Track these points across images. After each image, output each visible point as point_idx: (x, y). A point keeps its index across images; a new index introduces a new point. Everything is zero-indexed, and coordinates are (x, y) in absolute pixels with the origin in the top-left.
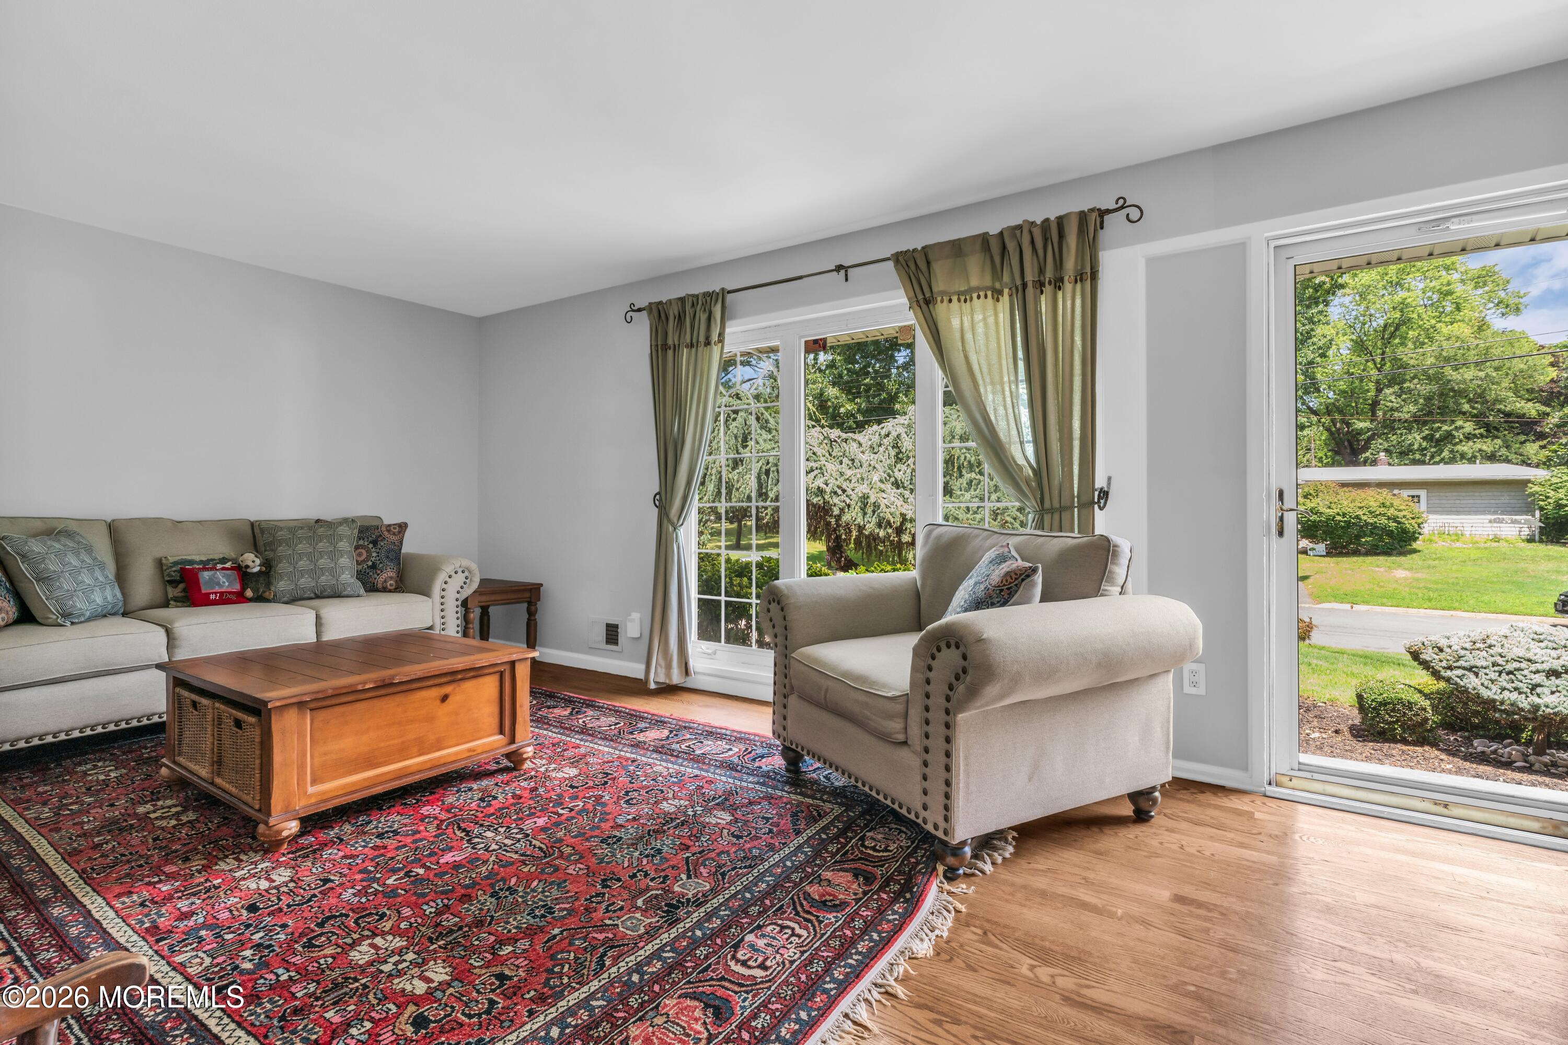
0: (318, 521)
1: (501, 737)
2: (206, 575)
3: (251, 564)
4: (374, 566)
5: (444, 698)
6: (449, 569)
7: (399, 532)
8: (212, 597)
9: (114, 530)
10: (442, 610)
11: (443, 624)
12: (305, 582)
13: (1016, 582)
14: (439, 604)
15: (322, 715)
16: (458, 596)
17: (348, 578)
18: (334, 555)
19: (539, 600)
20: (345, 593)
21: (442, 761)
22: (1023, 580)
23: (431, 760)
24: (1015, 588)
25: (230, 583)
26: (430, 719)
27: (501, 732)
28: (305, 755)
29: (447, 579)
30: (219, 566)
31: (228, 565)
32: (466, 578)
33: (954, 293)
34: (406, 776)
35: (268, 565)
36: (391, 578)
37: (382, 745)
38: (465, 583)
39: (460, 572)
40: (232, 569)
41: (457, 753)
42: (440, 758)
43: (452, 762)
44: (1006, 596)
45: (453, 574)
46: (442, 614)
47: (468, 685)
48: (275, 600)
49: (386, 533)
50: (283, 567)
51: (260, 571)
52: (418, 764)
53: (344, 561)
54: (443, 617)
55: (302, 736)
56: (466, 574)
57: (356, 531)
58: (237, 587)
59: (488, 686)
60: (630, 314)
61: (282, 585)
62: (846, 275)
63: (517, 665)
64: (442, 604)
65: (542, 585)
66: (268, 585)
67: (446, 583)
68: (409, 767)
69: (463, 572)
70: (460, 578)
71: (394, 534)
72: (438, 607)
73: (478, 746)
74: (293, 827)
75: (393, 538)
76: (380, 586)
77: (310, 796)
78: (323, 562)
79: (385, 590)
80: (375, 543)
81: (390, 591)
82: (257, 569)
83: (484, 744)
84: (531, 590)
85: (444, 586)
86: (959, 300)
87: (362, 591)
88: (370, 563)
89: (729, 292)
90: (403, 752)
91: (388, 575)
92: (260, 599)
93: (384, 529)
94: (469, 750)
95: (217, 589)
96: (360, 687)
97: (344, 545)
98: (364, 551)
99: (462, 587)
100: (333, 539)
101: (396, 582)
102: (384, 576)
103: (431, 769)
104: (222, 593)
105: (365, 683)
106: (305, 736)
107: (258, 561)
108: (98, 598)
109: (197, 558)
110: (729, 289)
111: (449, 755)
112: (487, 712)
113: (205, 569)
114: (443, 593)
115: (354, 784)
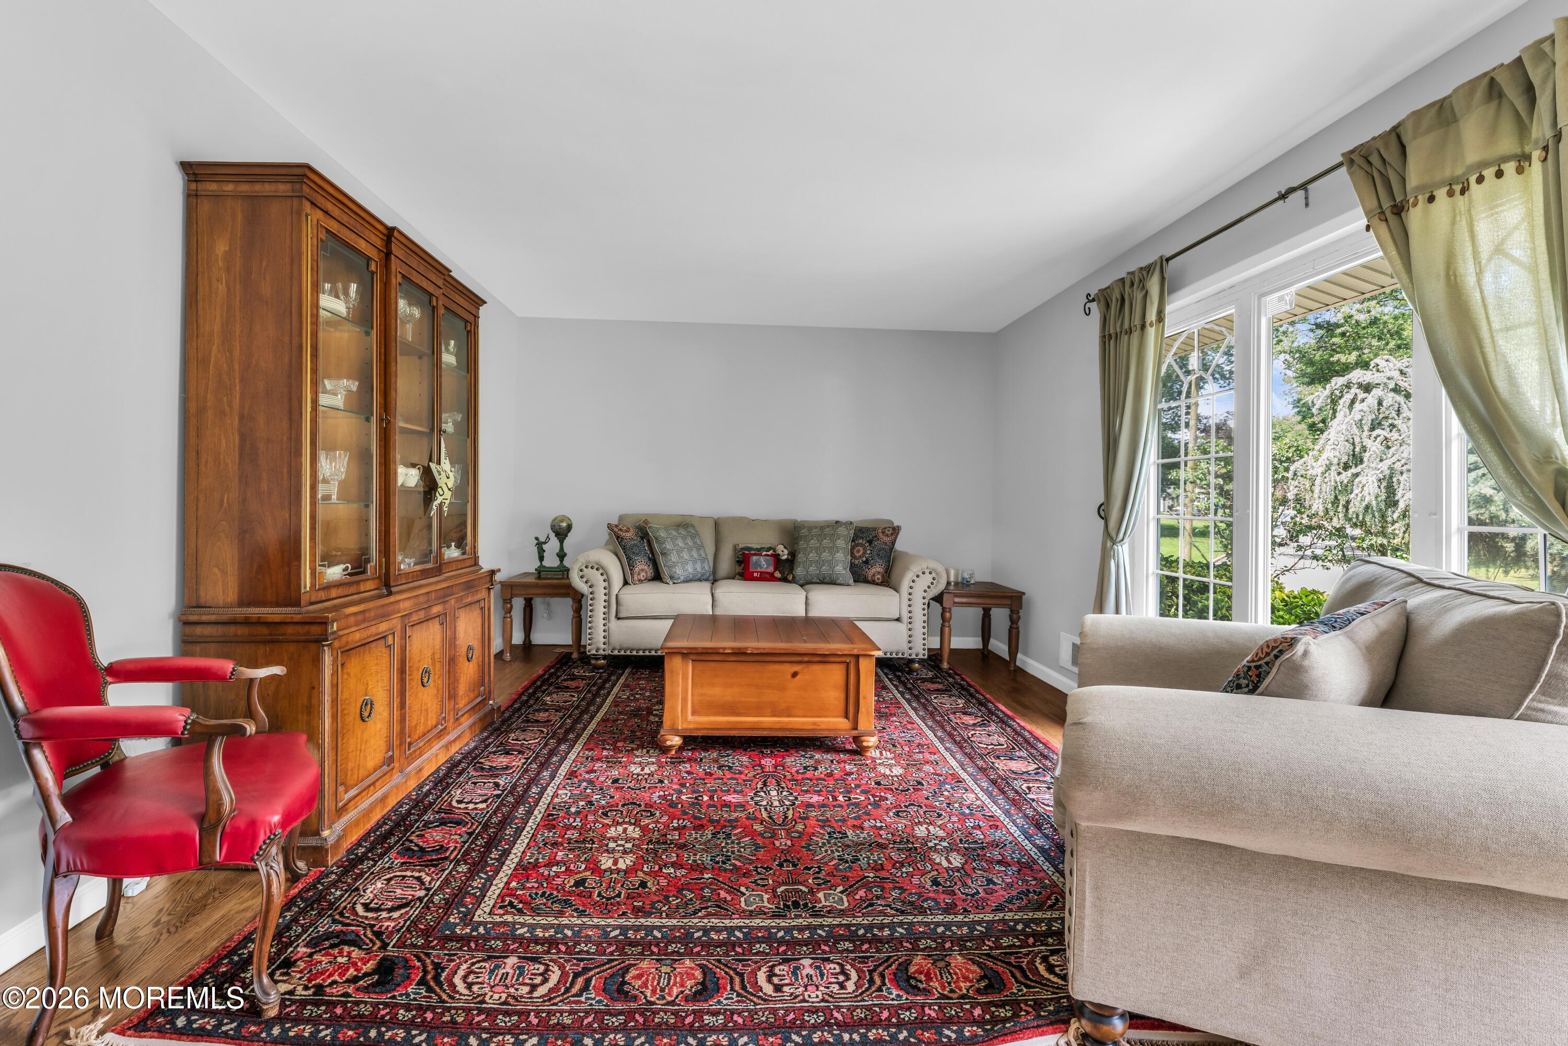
0: (837, 522)
1: (845, 720)
2: (754, 558)
3: (781, 553)
4: (867, 562)
5: (795, 675)
6: (914, 569)
7: (892, 534)
8: (755, 574)
9: (717, 525)
10: (910, 606)
11: (910, 618)
12: (812, 569)
13: (1267, 659)
14: (906, 600)
15: (700, 666)
16: (925, 594)
17: (841, 569)
18: (833, 550)
19: (1021, 608)
20: (838, 581)
21: (790, 726)
22: (1276, 657)
23: (779, 722)
24: (1265, 668)
25: (768, 566)
26: (782, 688)
27: (847, 717)
28: (687, 692)
29: (915, 578)
30: (764, 553)
31: (770, 552)
32: (934, 579)
33: (1439, 185)
34: (758, 729)
35: (793, 554)
36: (879, 573)
37: (743, 699)
38: (932, 583)
39: (927, 573)
40: (772, 555)
41: (803, 723)
42: (788, 723)
43: (797, 730)
44: (1256, 680)
45: (920, 574)
46: (910, 609)
47: (817, 668)
48: (793, 581)
49: (881, 535)
50: (800, 557)
51: (787, 559)
52: (769, 722)
53: (840, 556)
54: (910, 612)
55: (685, 678)
56: (934, 575)
57: (852, 532)
58: (771, 569)
59: (836, 674)
60: (1088, 305)
61: (799, 571)
62: (1306, 198)
63: (861, 660)
64: (910, 600)
65: (1024, 594)
66: (791, 570)
67: (913, 581)
68: (762, 722)
69: (930, 573)
70: (928, 579)
71: (887, 535)
72: (905, 602)
73: (822, 722)
74: (676, 741)
75: (886, 539)
76: (870, 578)
77: (690, 723)
78: (825, 555)
79: (873, 583)
80: (870, 542)
81: (877, 584)
82: (785, 557)
83: (828, 722)
84: (1011, 597)
85: (912, 584)
86: (1451, 194)
87: (851, 581)
88: (864, 559)
89: (1168, 260)
90: (758, 710)
91: (876, 570)
92: (784, 580)
93: (880, 531)
94: (815, 724)
95: (759, 569)
96: (721, 651)
97: (841, 543)
98: (861, 549)
99: (929, 587)
100: (834, 537)
101: (883, 576)
102: (873, 570)
103: (779, 729)
104: (761, 573)
105: (725, 648)
106: (687, 678)
107: (786, 552)
108: (690, 568)
109: (755, 546)
110: (1168, 255)
111: (795, 722)
112: (834, 697)
113: (755, 555)
114: (911, 591)
115: (720, 723)
